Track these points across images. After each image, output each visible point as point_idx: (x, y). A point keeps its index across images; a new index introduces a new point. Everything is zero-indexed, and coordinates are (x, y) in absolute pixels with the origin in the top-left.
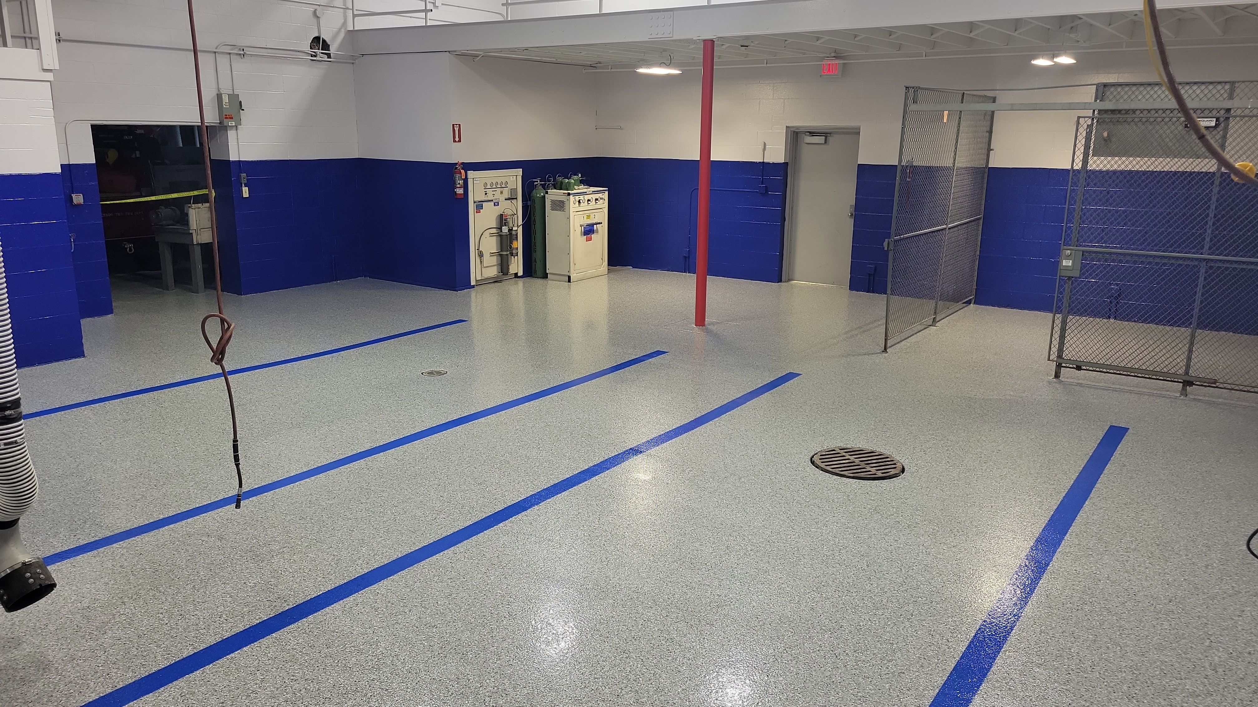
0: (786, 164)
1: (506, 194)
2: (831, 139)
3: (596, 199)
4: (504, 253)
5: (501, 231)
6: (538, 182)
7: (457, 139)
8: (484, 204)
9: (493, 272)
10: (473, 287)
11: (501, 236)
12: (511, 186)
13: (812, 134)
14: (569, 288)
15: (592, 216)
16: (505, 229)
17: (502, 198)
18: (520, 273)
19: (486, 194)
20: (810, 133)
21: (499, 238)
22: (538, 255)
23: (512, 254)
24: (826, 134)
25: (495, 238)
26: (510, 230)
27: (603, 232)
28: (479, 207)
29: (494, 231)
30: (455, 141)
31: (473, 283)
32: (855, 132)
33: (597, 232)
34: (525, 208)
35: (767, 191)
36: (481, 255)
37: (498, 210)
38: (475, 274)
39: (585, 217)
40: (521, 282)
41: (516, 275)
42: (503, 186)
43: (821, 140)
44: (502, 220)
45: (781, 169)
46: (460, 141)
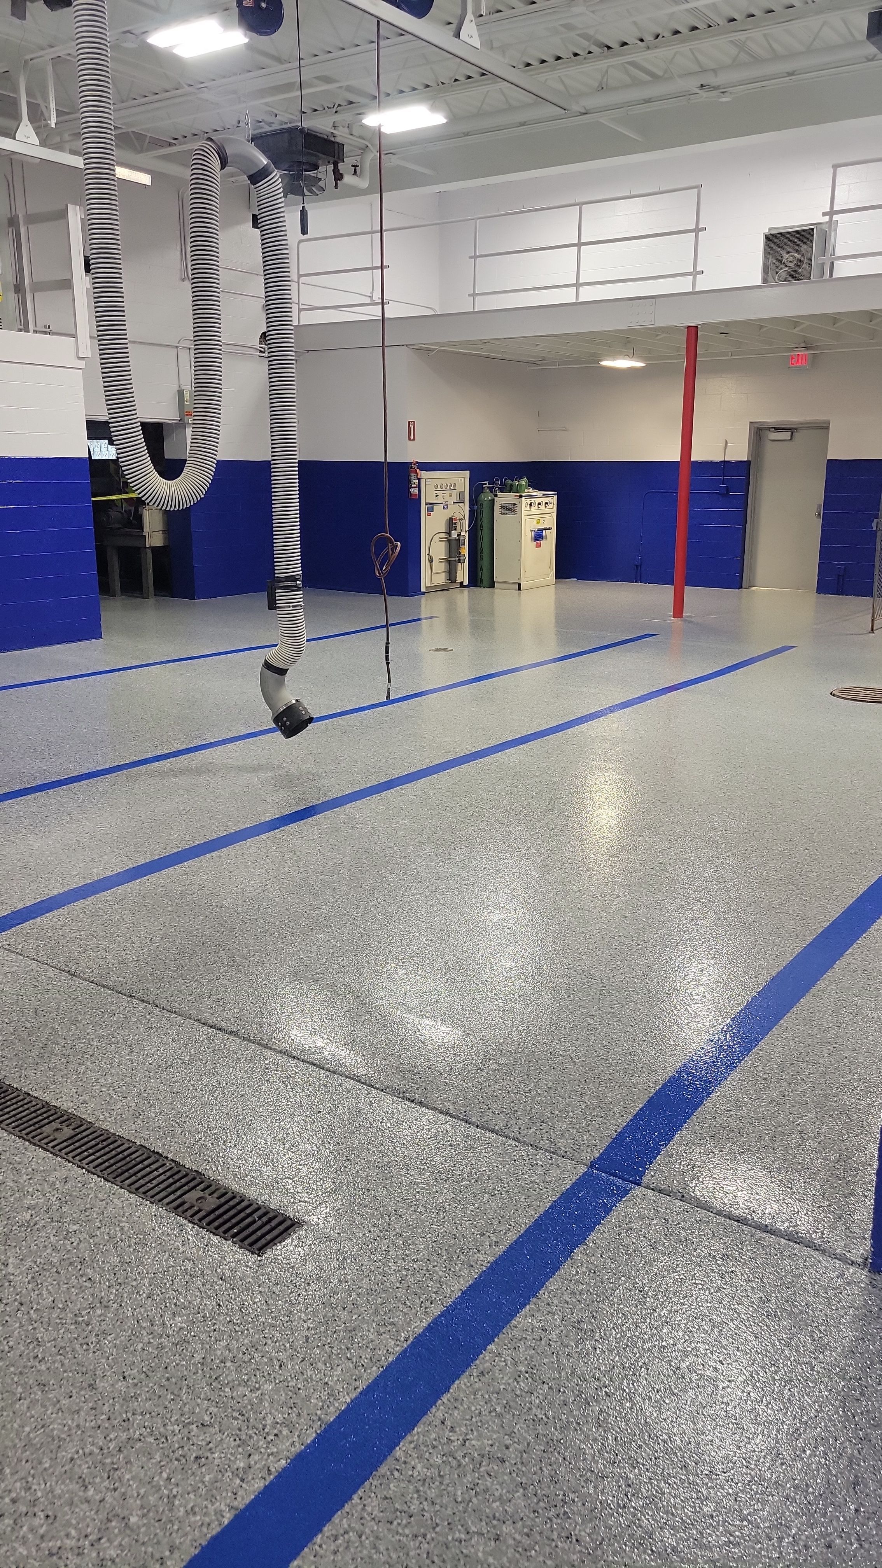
0: (748, 463)
1: (455, 498)
2: (796, 435)
3: (546, 503)
4: (453, 559)
5: (450, 536)
6: (486, 485)
7: (412, 437)
8: (435, 506)
9: (441, 579)
10: (424, 593)
11: (449, 541)
12: (459, 489)
13: (777, 430)
14: (519, 595)
15: (542, 521)
16: (454, 534)
17: (451, 502)
18: (466, 583)
19: (437, 496)
20: (776, 429)
21: (447, 543)
22: (484, 563)
23: (459, 561)
24: (792, 430)
25: (444, 543)
26: (459, 535)
27: (551, 536)
28: (430, 510)
29: (443, 535)
30: (410, 439)
31: (423, 589)
32: (824, 427)
33: (546, 538)
34: (472, 512)
35: (728, 490)
36: (431, 560)
37: (448, 514)
38: (426, 581)
39: (536, 522)
40: (466, 591)
41: (461, 583)
42: (452, 488)
43: (786, 436)
44: (451, 524)
45: (743, 468)
46: (414, 439)
